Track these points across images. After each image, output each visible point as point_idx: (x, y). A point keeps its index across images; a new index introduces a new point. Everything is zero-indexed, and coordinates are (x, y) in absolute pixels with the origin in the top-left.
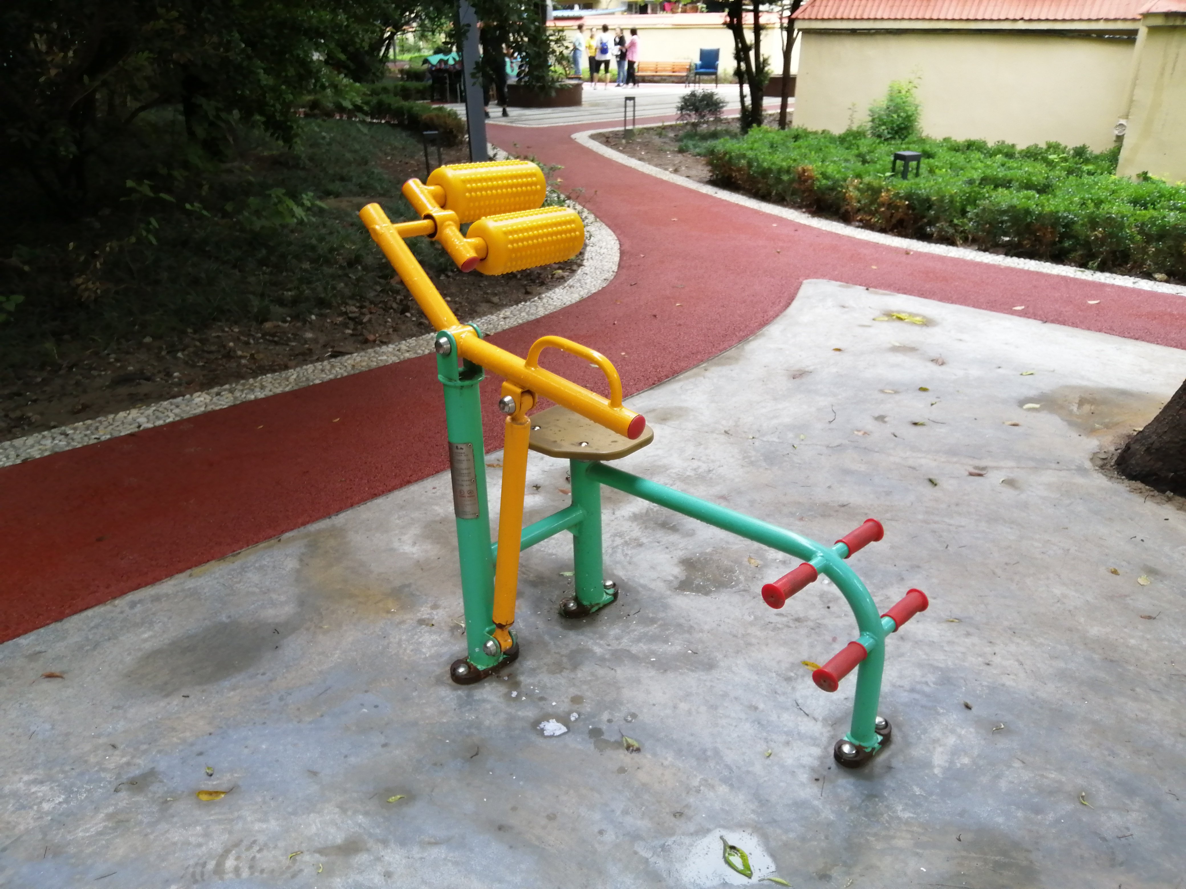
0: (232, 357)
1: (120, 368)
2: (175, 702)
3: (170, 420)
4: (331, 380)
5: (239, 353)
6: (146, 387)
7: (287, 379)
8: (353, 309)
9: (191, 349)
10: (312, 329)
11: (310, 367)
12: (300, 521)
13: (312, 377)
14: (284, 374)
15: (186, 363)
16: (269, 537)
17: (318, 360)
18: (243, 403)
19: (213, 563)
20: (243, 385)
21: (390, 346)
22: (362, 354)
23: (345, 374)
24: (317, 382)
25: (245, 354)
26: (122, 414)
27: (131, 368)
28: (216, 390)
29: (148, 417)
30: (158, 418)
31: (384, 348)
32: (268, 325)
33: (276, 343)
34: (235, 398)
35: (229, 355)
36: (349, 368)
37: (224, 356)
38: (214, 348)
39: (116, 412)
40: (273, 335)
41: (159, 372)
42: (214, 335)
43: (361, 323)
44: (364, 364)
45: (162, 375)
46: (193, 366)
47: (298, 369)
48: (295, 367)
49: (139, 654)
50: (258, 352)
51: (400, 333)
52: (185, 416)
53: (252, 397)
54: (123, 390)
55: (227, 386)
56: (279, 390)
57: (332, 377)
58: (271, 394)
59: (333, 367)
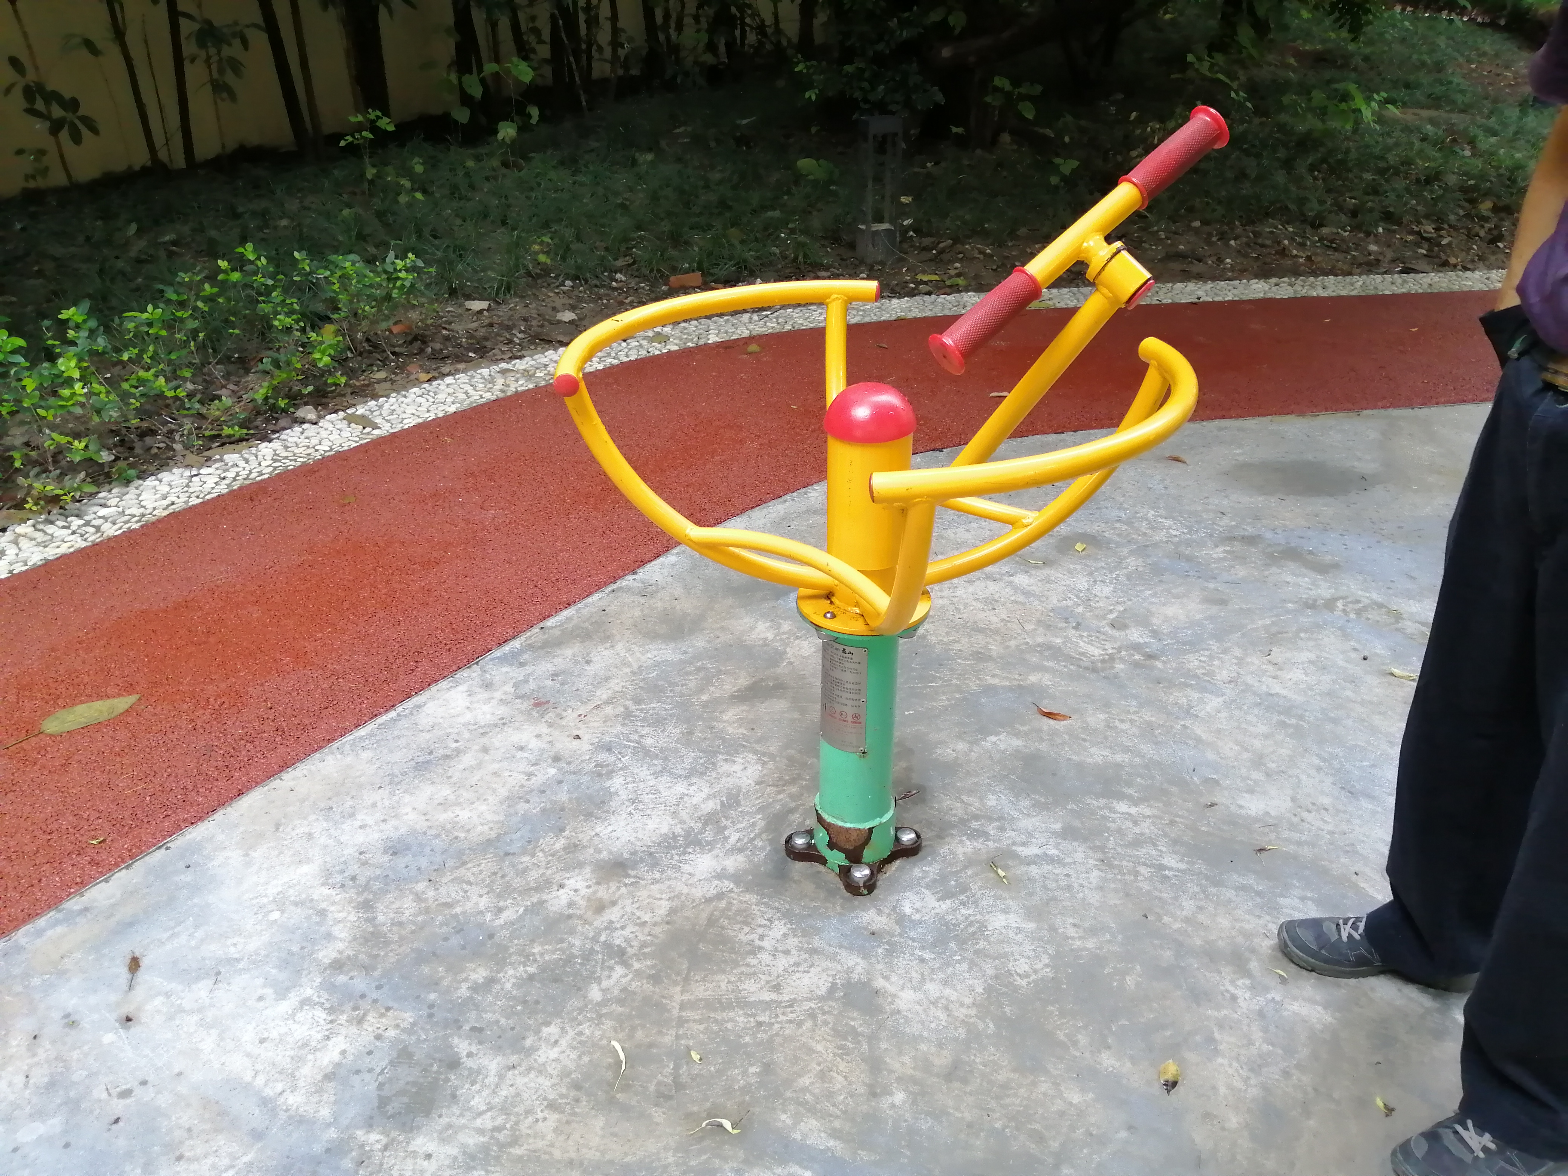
0: (1287, 256)
1: (1170, 245)
2: (1273, 501)
3: (1230, 298)
4: (1404, 294)
5: (1295, 252)
6: (1198, 267)
7: (1352, 284)
8: (1429, 228)
9: (1245, 240)
10: (1377, 243)
11: (1378, 278)
12: (1380, 404)
13: (1380, 287)
14: (1348, 279)
15: (1239, 252)
16: (1349, 410)
17: (1385, 273)
18: (1304, 298)
19: (1292, 416)
20: (1304, 281)
21: (1477, 272)
22: (1441, 275)
23: (1420, 291)
24: (1387, 292)
25: (1301, 254)
26: (1179, 285)
27: (1182, 247)
28: (1274, 280)
29: (1206, 291)
30: (1216, 294)
31: (1468, 274)
32: (1325, 231)
33: (1335, 249)
34: (1295, 291)
35: (1283, 252)
36: (1425, 286)
37: (1277, 253)
38: (1268, 242)
39: (1174, 282)
40: (1332, 242)
41: (1210, 256)
42: (1268, 230)
43: (1439, 245)
44: (1444, 285)
45: (1214, 258)
46: (1246, 256)
47: (1364, 277)
48: (1360, 275)
49: (1234, 462)
50: (1316, 254)
51: (1487, 263)
52: (1245, 298)
53: (1315, 294)
54: (1176, 266)
55: (1286, 279)
56: (1344, 293)
57: (1404, 290)
58: (1334, 294)
59: (1405, 281)
